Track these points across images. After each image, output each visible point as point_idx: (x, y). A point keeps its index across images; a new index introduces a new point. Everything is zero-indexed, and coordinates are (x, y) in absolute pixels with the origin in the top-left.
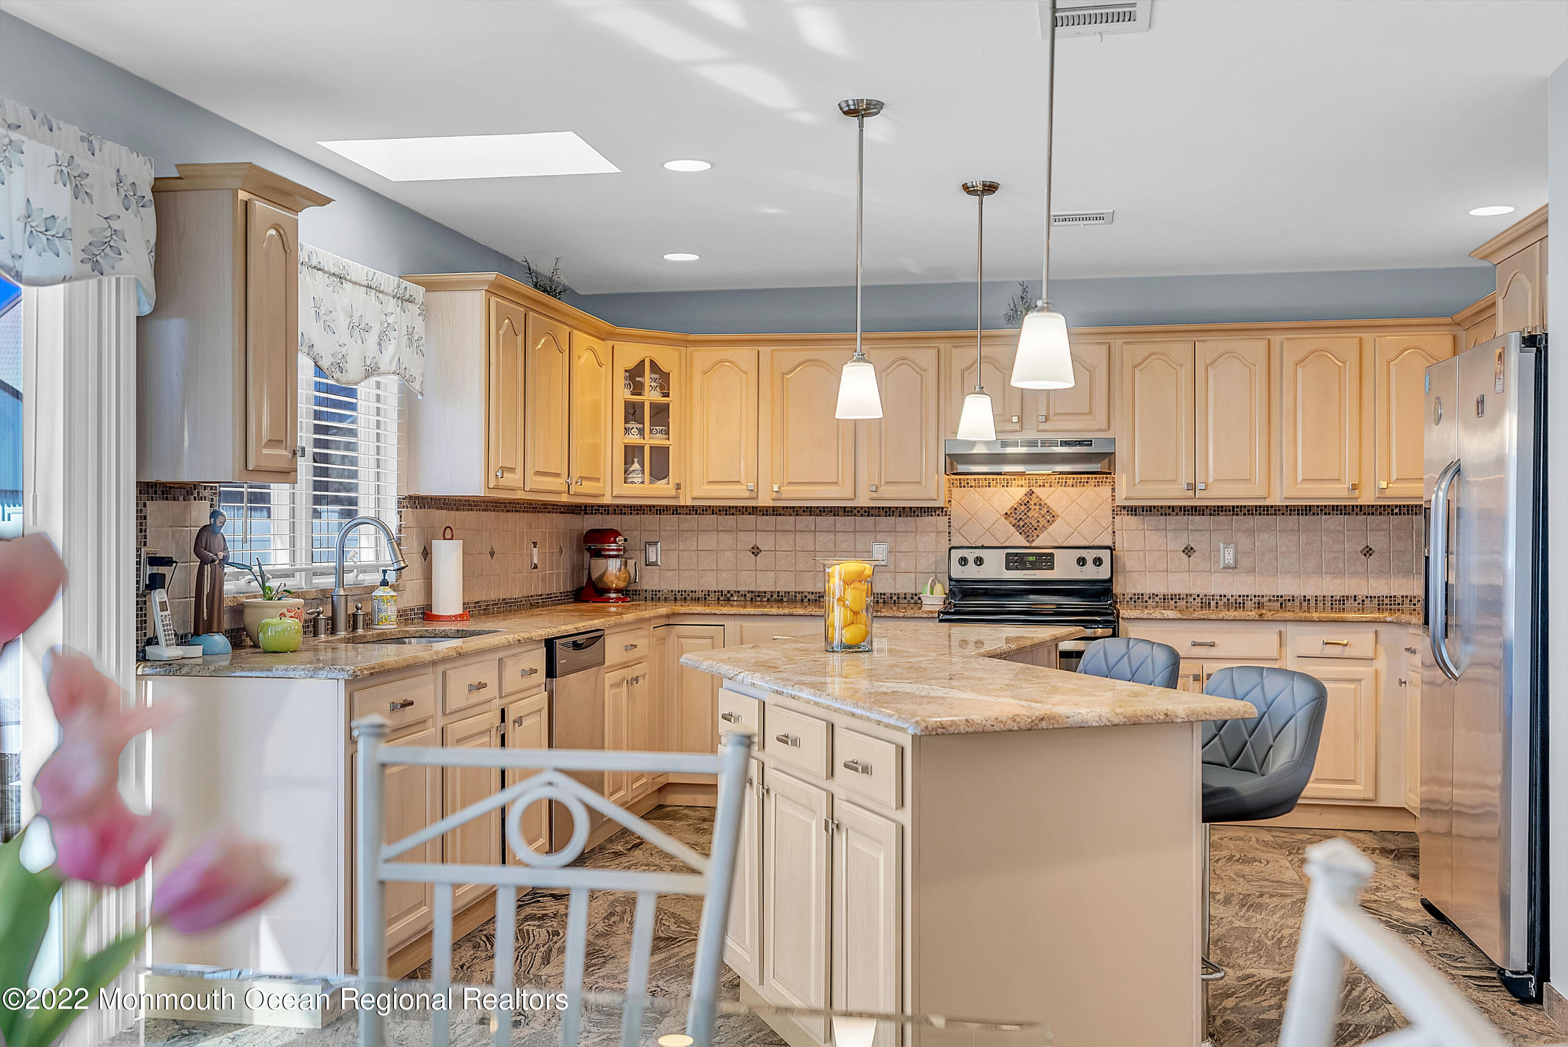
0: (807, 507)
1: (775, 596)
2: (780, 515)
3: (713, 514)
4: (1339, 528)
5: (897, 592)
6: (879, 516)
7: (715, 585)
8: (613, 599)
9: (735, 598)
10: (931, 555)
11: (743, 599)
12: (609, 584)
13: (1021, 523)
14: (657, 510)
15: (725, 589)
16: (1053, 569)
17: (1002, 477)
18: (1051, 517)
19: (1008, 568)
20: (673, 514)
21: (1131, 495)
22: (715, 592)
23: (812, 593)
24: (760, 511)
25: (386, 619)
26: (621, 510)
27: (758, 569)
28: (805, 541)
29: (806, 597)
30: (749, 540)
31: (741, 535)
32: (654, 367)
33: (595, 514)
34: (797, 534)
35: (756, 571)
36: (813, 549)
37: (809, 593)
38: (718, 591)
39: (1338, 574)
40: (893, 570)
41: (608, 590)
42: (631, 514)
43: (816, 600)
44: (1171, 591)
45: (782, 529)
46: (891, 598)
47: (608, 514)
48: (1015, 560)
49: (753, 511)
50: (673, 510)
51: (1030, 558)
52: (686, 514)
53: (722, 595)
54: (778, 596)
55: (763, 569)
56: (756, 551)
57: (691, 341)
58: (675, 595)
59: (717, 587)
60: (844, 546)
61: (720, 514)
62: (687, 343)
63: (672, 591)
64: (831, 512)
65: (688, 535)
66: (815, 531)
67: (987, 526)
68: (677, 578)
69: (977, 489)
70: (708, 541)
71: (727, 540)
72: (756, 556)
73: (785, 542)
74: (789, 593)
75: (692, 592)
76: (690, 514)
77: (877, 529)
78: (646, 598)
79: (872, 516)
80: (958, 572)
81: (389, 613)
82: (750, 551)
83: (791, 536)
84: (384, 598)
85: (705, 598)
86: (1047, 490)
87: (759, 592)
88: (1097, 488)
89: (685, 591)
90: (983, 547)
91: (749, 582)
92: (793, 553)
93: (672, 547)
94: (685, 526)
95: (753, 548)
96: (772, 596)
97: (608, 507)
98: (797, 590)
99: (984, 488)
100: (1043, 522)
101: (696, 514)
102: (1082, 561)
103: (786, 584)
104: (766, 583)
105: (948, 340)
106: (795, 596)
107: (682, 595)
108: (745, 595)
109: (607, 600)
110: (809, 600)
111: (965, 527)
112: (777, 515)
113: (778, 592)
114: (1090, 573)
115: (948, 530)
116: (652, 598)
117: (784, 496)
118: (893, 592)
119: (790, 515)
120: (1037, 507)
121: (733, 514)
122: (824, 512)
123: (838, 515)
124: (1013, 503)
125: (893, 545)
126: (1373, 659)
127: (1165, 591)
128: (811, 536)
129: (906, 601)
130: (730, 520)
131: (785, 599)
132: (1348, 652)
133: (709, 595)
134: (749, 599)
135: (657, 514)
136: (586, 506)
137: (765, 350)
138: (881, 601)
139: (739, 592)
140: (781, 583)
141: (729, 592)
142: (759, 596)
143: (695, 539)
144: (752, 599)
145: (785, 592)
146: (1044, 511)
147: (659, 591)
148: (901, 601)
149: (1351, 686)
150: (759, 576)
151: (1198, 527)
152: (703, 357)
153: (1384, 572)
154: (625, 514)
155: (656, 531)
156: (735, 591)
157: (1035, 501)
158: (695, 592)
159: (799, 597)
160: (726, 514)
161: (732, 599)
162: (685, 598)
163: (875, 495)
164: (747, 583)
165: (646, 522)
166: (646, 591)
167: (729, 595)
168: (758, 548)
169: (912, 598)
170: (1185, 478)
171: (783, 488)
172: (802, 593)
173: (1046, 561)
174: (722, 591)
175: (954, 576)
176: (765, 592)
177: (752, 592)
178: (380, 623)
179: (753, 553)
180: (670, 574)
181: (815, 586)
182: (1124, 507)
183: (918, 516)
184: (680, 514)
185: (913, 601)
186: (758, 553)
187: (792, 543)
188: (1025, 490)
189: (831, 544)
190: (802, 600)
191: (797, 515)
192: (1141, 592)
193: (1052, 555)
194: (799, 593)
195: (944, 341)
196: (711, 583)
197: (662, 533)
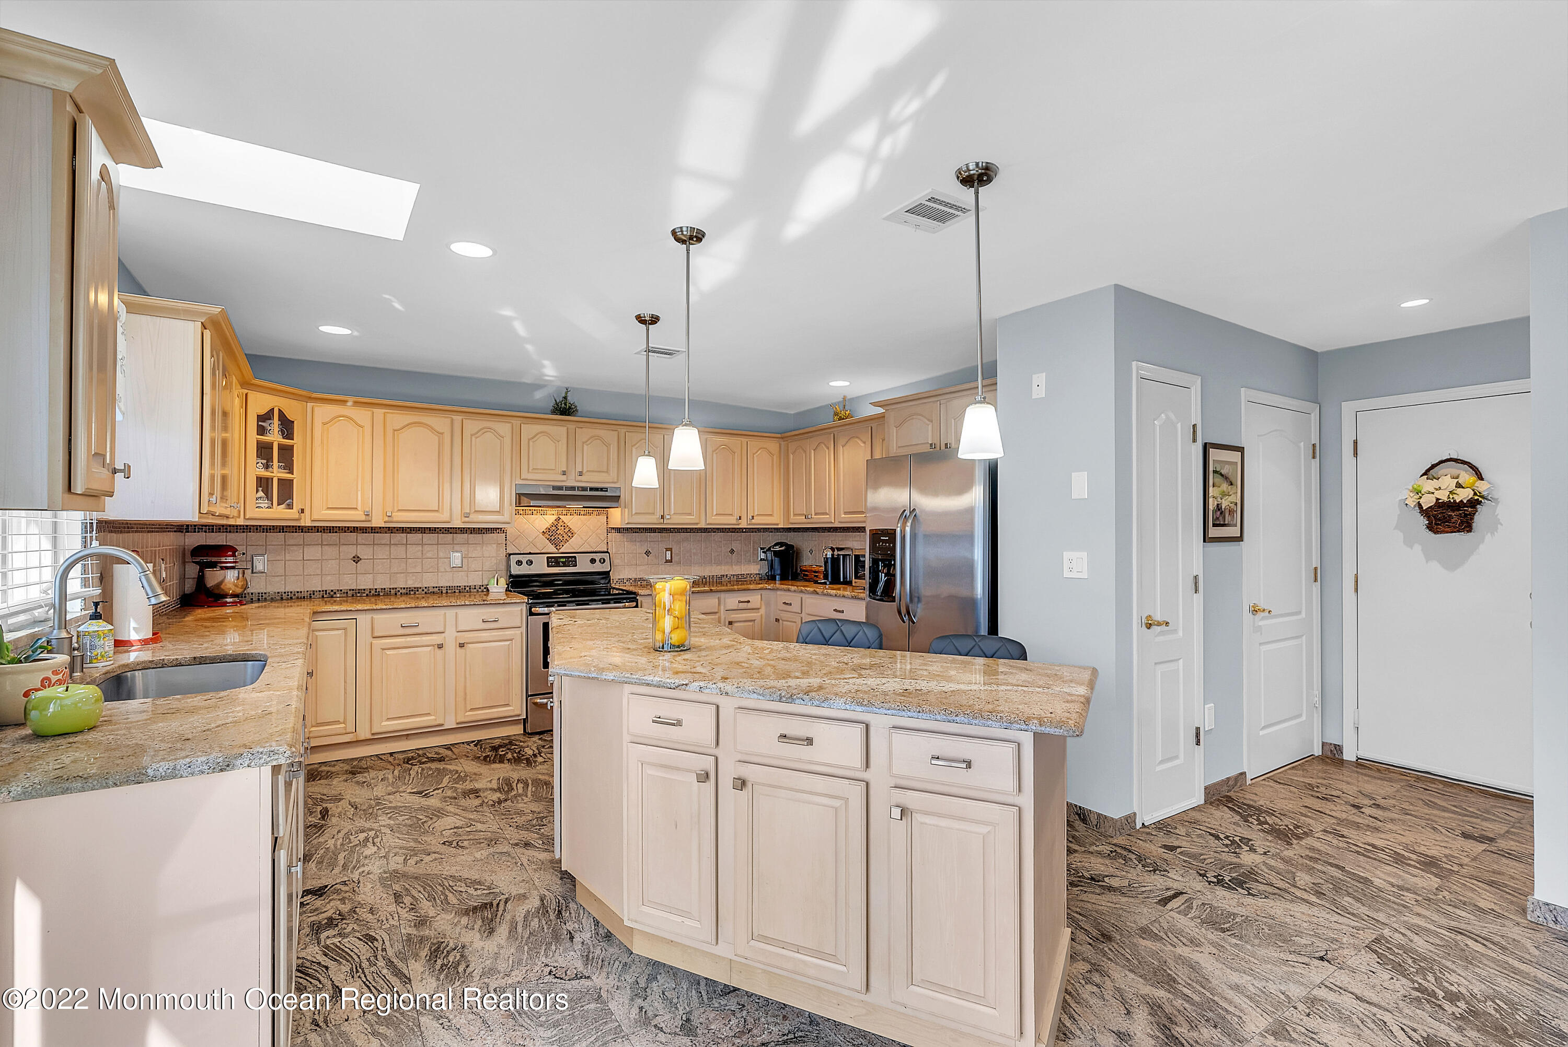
0: (400, 528)
1: (373, 592)
2: (378, 533)
3: (318, 532)
4: (720, 540)
5: (469, 585)
6: (456, 533)
7: (320, 586)
8: (229, 603)
9: (338, 595)
10: (493, 559)
11: (345, 595)
12: (227, 591)
13: (553, 538)
14: (264, 529)
15: (329, 588)
16: (576, 566)
17: (540, 509)
18: (571, 533)
19: (548, 566)
20: (280, 532)
21: (630, 521)
22: (320, 591)
23: (404, 588)
24: (360, 530)
25: (102, 656)
26: (226, 529)
27: (358, 572)
28: (399, 551)
29: (399, 591)
30: (351, 551)
31: (343, 548)
32: (282, 415)
33: (199, 532)
34: (392, 546)
35: (357, 574)
36: (405, 557)
37: (401, 588)
38: (323, 591)
39: (719, 563)
40: (466, 570)
41: (225, 596)
42: (237, 532)
43: (407, 593)
44: (638, 577)
45: (379, 543)
46: (465, 589)
47: (213, 532)
48: (553, 561)
49: (354, 530)
50: (280, 529)
51: (562, 560)
52: (293, 532)
53: (326, 594)
54: (376, 592)
55: (363, 572)
56: (356, 559)
57: (313, 398)
58: (282, 595)
59: (322, 588)
60: (429, 555)
61: (324, 532)
62: (310, 399)
63: (278, 593)
64: (419, 530)
65: (295, 548)
66: (407, 544)
67: (531, 540)
68: (283, 582)
69: (525, 516)
70: (313, 552)
71: (330, 551)
72: (357, 563)
73: (381, 553)
74: (385, 589)
75: (298, 592)
76: (296, 532)
77: (455, 542)
78: (252, 599)
79: (451, 533)
80: (516, 570)
81: (107, 648)
82: (351, 559)
83: (388, 548)
84: (100, 633)
85: (311, 597)
86: (569, 516)
87: (359, 590)
88: (598, 516)
89: (291, 592)
90: (530, 553)
91: (350, 583)
92: (389, 560)
93: (279, 558)
94: (291, 542)
95: (354, 557)
96: (370, 592)
97: (213, 526)
98: (392, 587)
99: (529, 516)
100: (566, 537)
101: (302, 532)
102: (593, 561)
103: (382, 583)
104: (365, 583)
105: (519, 419)
106: (390, 591)
107: (288, 595)
108: (347, 593)
109: (225, 604)
110: (401, 593)
111: (517, 541)
112: (375, 533)
113: (376, 589)
114: (598, 567)
115: (505, 543)
116: (259, 599)
117: (395, 519)
118: (466, 585)
119: (386, 533)
120: (563, 528)
121: (336, 532)
122: (414, 530)
123: (425, 533)
124: (548, 525)
125: (466, 553)
126: (759, 609)
127: (636, 577)
128: (404, 548)
129: (475, 590)
130: (334, 536)
131: (381, 594)
132: (749, 606)
133: (314, 594)
134: (351, 595)
135: (263, 532)
136: (188, 526)
137: (379, 412)
138: (457, 591)
139: (341, 590)
140: (378, 582)
141: (332, 591)
142: (359, 593)
143: (302, 551)
144: (353, 595)
145: (382, 589)
146: (567, 530)
147: (265, 593)
148: (472, 590)
149: (751, 624)
150: (359, 578)
151: (653, 540)
152: (323, 412)
153: (739, 562)
154: (230, 532)
155: (263, 545)
156: (338, 590)
157: (562, 524)
158: (301, 592)
159: (393, 592)
160: (330, 532)
161: (334, 596)
162: (291, 598)
163: (467, 519)
164: (349, 583)
165: (253, 538)
166: (252, 594)
167: (332, 593)
168: (358, 557)
169: (480, 588)
170: (659, 513)
171: (394, 514)
172: (396, 588)
173: (570, 560)
174: (326, 591)
175: (513, 573)
176: (364, 590)
177: (353, 590)
178: (95, 661)
179: (354, 561)
180: (277, 579)
181: (406, 581)
182: (613, 528)
183: (484, 533)
184: (286, 532)
185: (480, 590)
186: (359, 561)
187: (388, 553)
188: (555, 517)
189: (419, 554)
190: (396, 594)
191: (392, 533)
192: (622, 578)
193: (575, 557)
194: (393, 589)
195: (516, 419)
196: (315, 585)
197: (268, 547)
